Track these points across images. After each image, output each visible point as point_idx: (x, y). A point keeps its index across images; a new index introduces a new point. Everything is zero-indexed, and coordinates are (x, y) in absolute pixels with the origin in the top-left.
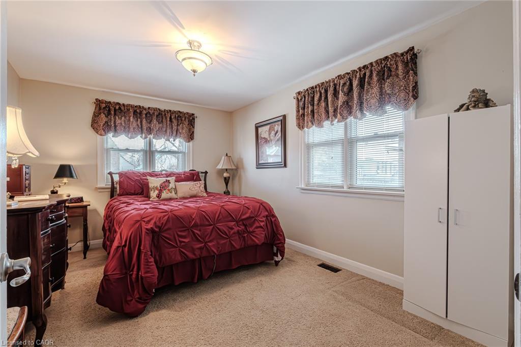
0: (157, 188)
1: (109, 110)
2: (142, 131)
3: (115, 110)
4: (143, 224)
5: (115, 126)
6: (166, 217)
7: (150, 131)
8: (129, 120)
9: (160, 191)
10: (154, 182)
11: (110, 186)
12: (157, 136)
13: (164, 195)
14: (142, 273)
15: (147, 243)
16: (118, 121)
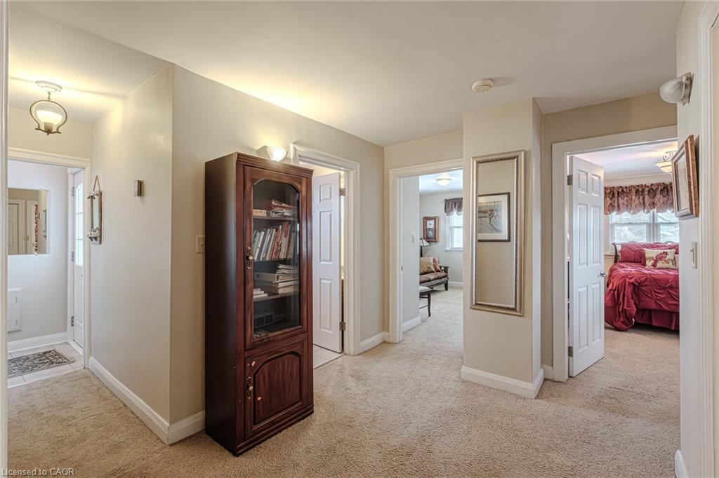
0: (652, 258)
1: (613, 194)
2: (644, 206)
3: (618, 193)
4: (627, 280)
5: (619, 206)
6: (644, 278)
7: (653, 205)
8: (631, 199)
9: (656, 261)
10: (650, 253)
11: (614, 254)
12: (661, 209)
13: (660, 264)
14: (625, 307)
15: (629, 291)
16: (621, 201)
